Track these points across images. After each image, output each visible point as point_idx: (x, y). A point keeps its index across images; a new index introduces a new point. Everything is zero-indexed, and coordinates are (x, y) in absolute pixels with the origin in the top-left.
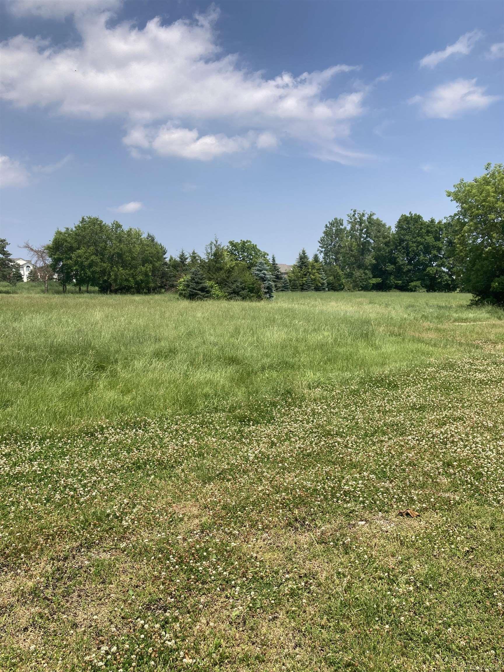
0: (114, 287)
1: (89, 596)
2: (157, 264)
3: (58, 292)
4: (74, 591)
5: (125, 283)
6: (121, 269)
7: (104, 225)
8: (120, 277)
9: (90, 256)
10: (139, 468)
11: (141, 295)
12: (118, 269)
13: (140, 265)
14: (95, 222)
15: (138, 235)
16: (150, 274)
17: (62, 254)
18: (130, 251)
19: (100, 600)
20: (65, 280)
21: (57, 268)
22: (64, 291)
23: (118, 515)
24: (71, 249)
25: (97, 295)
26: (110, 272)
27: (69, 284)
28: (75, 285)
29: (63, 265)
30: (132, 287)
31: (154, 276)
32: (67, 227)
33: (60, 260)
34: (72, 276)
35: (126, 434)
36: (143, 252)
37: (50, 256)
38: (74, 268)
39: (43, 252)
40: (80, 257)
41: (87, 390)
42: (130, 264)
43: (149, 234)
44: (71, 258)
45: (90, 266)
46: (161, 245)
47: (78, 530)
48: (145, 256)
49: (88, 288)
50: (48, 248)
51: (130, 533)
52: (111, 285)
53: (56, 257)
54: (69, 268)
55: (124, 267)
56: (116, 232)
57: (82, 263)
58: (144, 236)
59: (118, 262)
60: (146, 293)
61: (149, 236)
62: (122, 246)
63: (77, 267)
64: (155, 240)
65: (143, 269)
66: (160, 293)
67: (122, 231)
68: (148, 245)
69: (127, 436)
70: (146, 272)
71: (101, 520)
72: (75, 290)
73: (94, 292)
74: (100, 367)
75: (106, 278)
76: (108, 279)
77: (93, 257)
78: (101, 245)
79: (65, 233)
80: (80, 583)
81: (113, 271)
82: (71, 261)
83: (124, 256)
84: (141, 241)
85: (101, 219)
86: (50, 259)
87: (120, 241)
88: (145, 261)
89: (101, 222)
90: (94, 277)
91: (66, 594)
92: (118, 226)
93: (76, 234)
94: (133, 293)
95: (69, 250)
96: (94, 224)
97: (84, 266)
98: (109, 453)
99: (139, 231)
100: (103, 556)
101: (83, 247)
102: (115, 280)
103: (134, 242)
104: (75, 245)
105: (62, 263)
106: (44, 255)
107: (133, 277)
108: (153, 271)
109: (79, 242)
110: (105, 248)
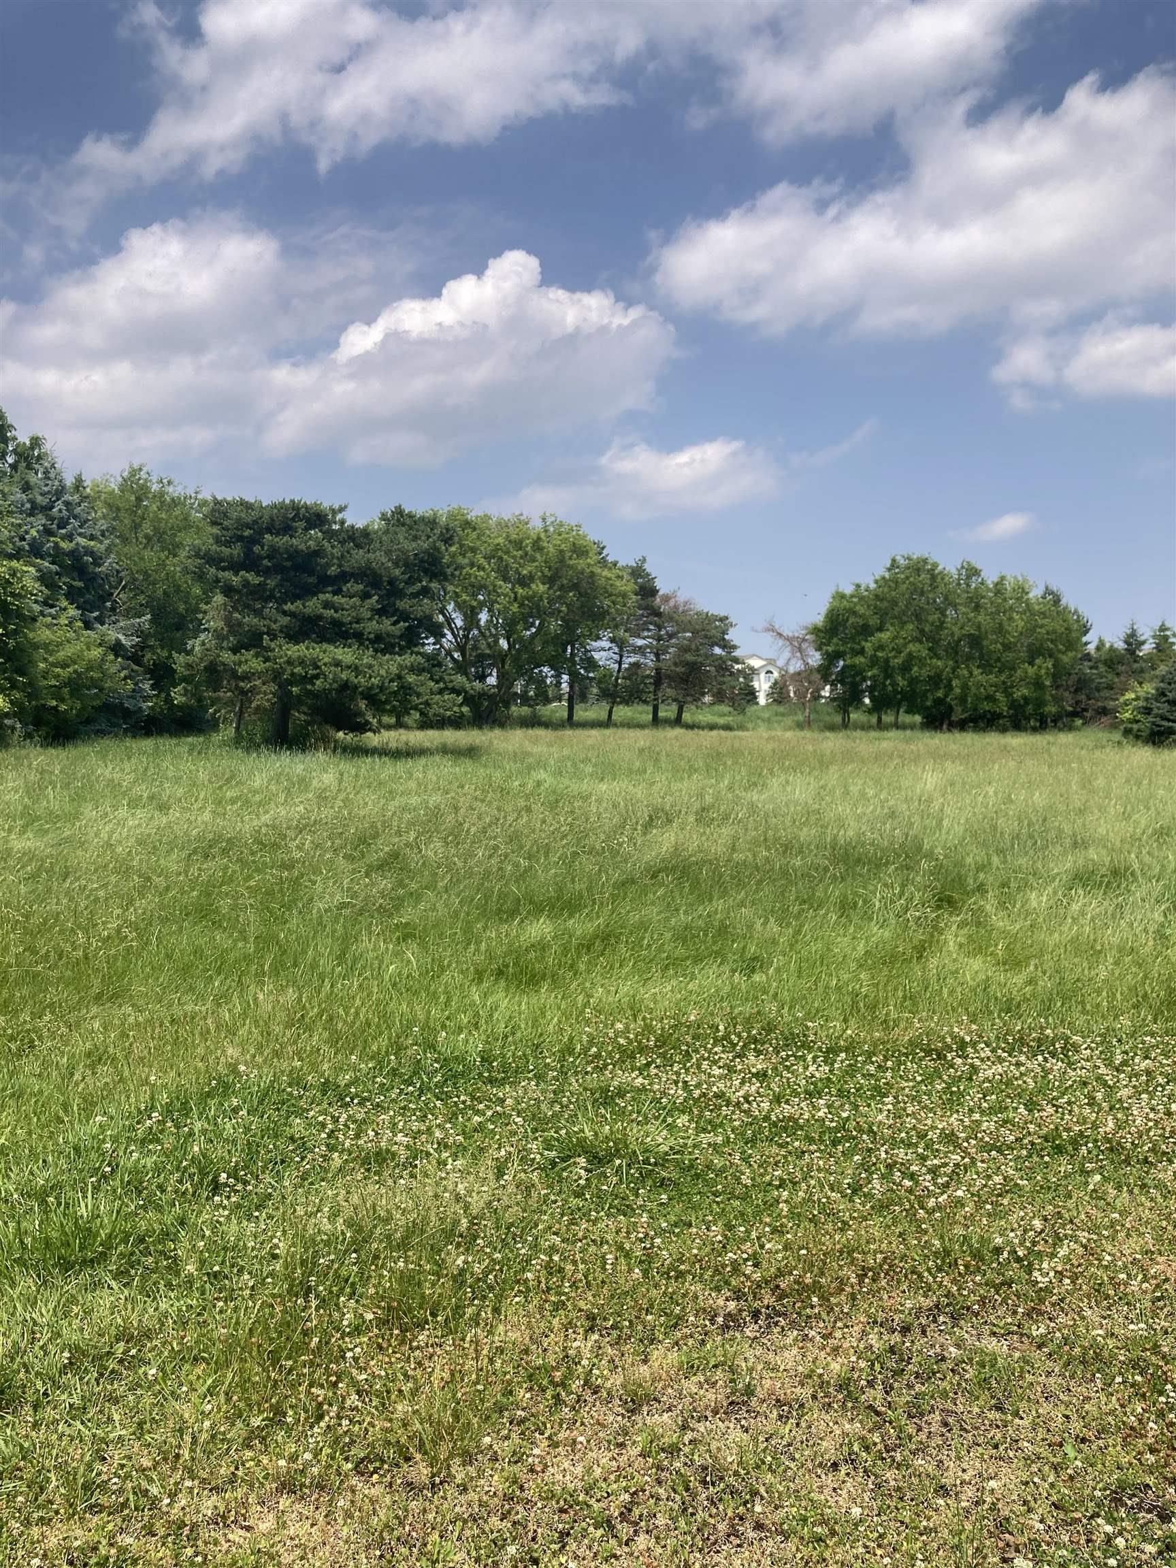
0: (958, 714)
1: (967, 1431)
2: (1066, 659)
3: (832, 728)
4: (932, 1411)
5: (986, 706)
6: (976, 672)
7: (941, 573)
8: (973, 690)
9: (905, 645)
10: (1059, 1150)
11: (1023, 734)
12: (971, 674)
13: (1023, 662)
14: (919, 567)
15: (1021, 591)
16: (1048, 683)
17: (844, 642)
18: (1000, 630)
19: (996, 1447)
20: (847, 702)
21: (831, 674)
22: (845, 725)
23: (1020, 1253)
24: (866, 631)
25: (918, 734)
26: (950, 681)
27: (857, 708)
28: (870, 711)
29: (844, 667)
30: (1000, 716)
31: (1057, 688)
32: (857, 582)
33: (838, 655)
34: (863, 691)
35: (1018, 1064)
36: (1032, 629)
37: (819, 649)
38: (870, 674)
39: (804, 640)
40: (881, 647)
41: (921, 951)
42: (998, 660)
43: (1047, 588)
44: (862, 652)
45: (905, 668)
46: (1076, 612)
47: (929, 1270)
48: (1036, 639)
49: (897, 718)
50: (816, 631)
51: (1053, 1305)
52: (950, 708)
53: (830, 649)
54: (857, 674)
55: (986, 667)
56: (968, 586)
57: (887, 661)
58: (1035, 593)
59: (969, 658)
60: (1035, 730)
61: (1048, 591)
62: (980, 618)
63: (875, 671)
64: (1063, 602)
65: (1031, 671)
66: (1071, 728)
67: (982, 583)
68: (1043, 613)
69: (1022, 1069)
70: (1038, 677)
71: (982, 1260)
72: (869, 721)
73: (912, 727)
74: (946, 901)
75: (940, 694)
76: (946, 696)
77: (913, 647)
78: (930, 618)
79: (852, 596)
80: (945, 1395)
81: (958, 677)
82: (862, 660)
83: (985, 643)
84: (1027, 605)
85: (934, 558)
86: (818, 655)
87: (977, 608)
88: (1035, 653)
89: (935, 565)
90: (913, 691)
91: (916, 1412)
92: (973, 572)
93: (877, 596)
94: (1004, 730)
95: (858, 633)
96: (918, 570)
97: (893, 668)
98: (985, 1105)
99: (1025, 580)
100: (992, 1345)
101: (892, 624)
102: (962, 700)
103: (1011, 608)
104: (874, 621)
105: (841, 663)
106: (804, 646)
107: (1007, 690)
108: (1055, 676)
109: (883, 615)
110: (941, 626)
